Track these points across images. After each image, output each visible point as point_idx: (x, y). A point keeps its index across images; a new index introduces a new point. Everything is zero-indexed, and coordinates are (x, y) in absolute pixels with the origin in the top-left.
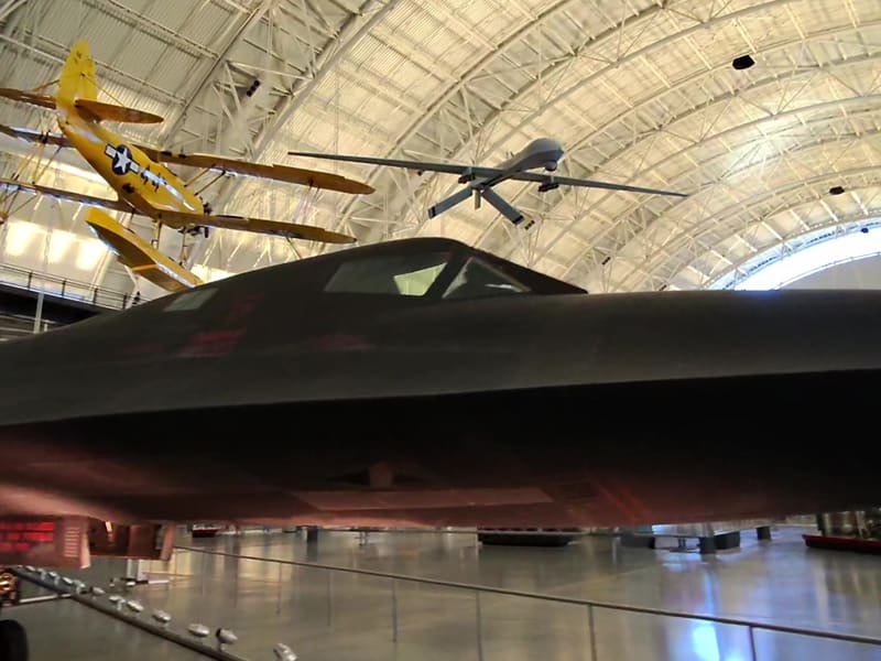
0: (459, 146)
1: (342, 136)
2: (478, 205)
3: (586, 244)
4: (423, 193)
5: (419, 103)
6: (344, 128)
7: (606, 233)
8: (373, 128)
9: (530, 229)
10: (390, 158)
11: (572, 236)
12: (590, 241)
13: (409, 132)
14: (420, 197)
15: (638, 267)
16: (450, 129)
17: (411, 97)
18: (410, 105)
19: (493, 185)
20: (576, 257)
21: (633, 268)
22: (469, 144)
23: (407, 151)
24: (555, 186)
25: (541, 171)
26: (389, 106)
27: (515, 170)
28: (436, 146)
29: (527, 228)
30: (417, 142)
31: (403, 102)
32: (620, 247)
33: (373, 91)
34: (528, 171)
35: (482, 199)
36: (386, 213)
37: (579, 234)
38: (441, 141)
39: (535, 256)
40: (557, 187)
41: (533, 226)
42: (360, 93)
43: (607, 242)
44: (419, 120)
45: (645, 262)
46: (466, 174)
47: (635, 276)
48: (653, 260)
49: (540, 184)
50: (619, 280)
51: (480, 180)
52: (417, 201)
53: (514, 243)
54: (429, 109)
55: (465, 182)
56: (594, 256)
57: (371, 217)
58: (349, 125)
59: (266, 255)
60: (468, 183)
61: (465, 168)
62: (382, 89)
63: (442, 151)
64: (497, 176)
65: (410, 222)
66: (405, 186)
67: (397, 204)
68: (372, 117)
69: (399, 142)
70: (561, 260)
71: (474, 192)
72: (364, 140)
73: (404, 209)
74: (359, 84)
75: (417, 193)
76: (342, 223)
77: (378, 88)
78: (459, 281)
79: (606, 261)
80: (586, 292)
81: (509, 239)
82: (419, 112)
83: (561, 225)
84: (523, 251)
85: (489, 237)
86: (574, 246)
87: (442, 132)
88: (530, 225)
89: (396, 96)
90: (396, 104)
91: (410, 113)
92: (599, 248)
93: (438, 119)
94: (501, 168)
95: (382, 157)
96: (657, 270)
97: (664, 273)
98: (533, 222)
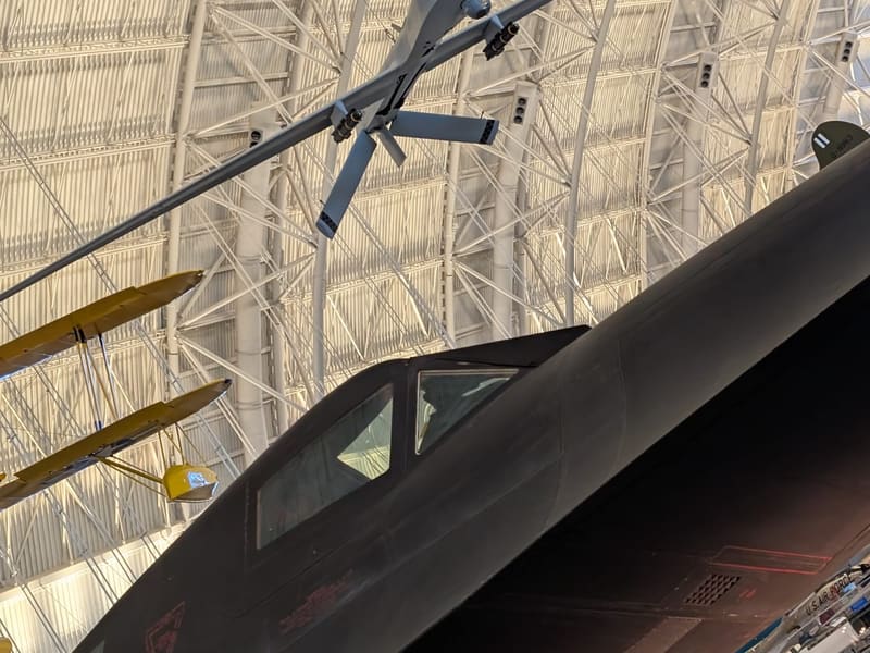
0: (291, 60)
1: (62, 187)
2: (400, 157)
3: (645, 71)
4: (286, 190)
5: (162, 29)
6: (54, 171)
7: (669, 27)
8: (112, 133)
9: (527, 117)
10: (178, 187)
11: (614, 74)
12: (651, 59)
13: (180, 95)
14: (285, 201)
15: (772, 44)
16: (253, 38)
17: (138, 29)
18: (149, 45)
19: (401, 103)
20: (645, 107)
21: (763, 54)
22: (306, 40)
23: (202, 133)
24: (510, 31)
25: (466, 23)
26: (110, 73)
27: (423, 52)
28: (249, 88)
29: (518, 120)
30: (209, 103)
31: (132, 48)
32: (714, 32)
33: (63, 67)
34: (445, 38)
35: (398, 139)
36: (242, 272)
37: (620, 64)
38: (251, 68)
39: (570, 158)
40: (515, 29)
41: (529, 108)
42: (42, 85)
43: (684, 40)
44: (185, 60)
45: (777, 29)
46: (338, 119)
47: (780, 67)
48: (791, 15)
49: (483, 44)
50: (754, 93)
51: (369, 113)
52: (285, 210)
53: (512, 163)
54: (189, 27)
55: (347, 135)
56: (677, 83)
57: (219, 298)
58: (64, 160)
59: (73, 505)
60: (354, 133)
61: (331, 109)
62: (77, 52)
63: (266, 88)
64: (395, 85)
65: (299, 260)
66: (242, 200)
67: (251, 242)
68: (91, 114)
69: (175, 125)
70: (621, 132)
71: (375, 136)
72: (109, 165)
73: (271, 241)
74: (27, 72)
75: (274, 197)
76: (173, 349)
77: (67, 54)
78: (425, 411)
79: (707, 76)
80: (584, 329)
81: (500, 160)
82: (173, 47)
83: (578, 70)
84: (540, 165)
85: (460, 186)
86: (628, 90)
87: (242, 53)
88: (521, 110)
89: (110, 48)
90: (119, 62)
91: (160, 58)
92: (674, 63)
93: (216, 35)
94: (394, 66)
95: (162, 196)
96: (813, 24)
97: (830, 22)
98: (523, 101)
